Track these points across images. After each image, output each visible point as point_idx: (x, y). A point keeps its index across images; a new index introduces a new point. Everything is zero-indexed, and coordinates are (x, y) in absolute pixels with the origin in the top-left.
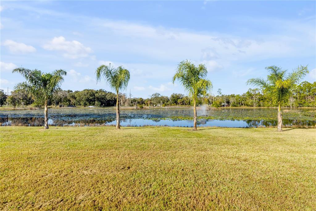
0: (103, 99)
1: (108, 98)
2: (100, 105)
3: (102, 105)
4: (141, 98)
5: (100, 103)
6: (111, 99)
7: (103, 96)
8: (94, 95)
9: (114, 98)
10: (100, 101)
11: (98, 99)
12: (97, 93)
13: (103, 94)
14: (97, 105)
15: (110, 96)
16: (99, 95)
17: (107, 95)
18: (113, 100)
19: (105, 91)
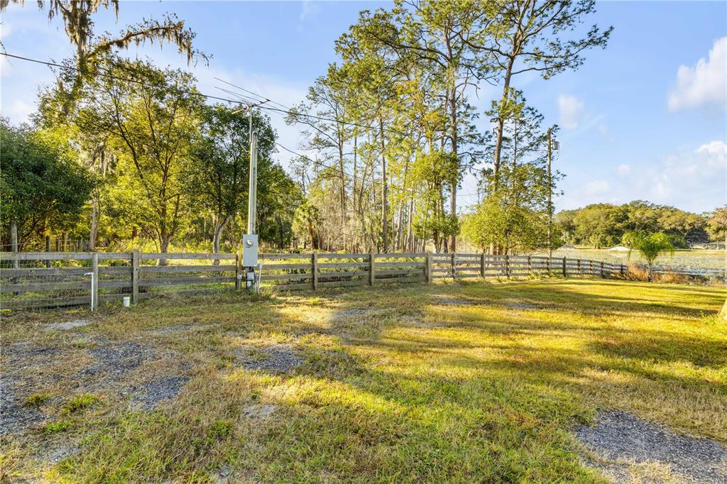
1: (665, 224)
6: (680, 228)
7: (649, 219)
8: (628, 218)
9: (690, 225)
11: (633, 229)
12: (628, 211)
13: (649, 214)
14: (629, 245)
15: (673, 218)
16: (636, 218)
17: (661, 216)
18: (685, 231)
19: (653, 204)
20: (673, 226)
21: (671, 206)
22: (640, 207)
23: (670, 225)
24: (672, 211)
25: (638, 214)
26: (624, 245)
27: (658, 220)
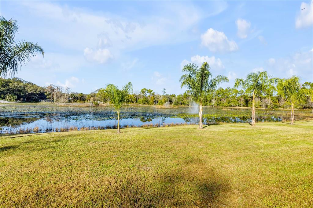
0: (20, 91)
1: (29, 90)
2: (16, 100)
3: (20, 100)
4: (81, 94)
5: (15, 97)
6: (35, 93)
7: (21, 87)
8: (8, 86)
9: (39, 91)
10: (15, 94)
11: (13, 91)
12: (10, 82)
13: (21, 85)
14: (10, 100)
15: (32, 88)
16: (14, 86)
17: (27, 86)
18: (37, 94)
19: (24, 81)
20: (32, 91)
21: (32, 82)
22: (18, 81)
23: (31, 91)
24: (32, 85)
25: (15, 84)
26: (7, 100)
27: (26, 88)
